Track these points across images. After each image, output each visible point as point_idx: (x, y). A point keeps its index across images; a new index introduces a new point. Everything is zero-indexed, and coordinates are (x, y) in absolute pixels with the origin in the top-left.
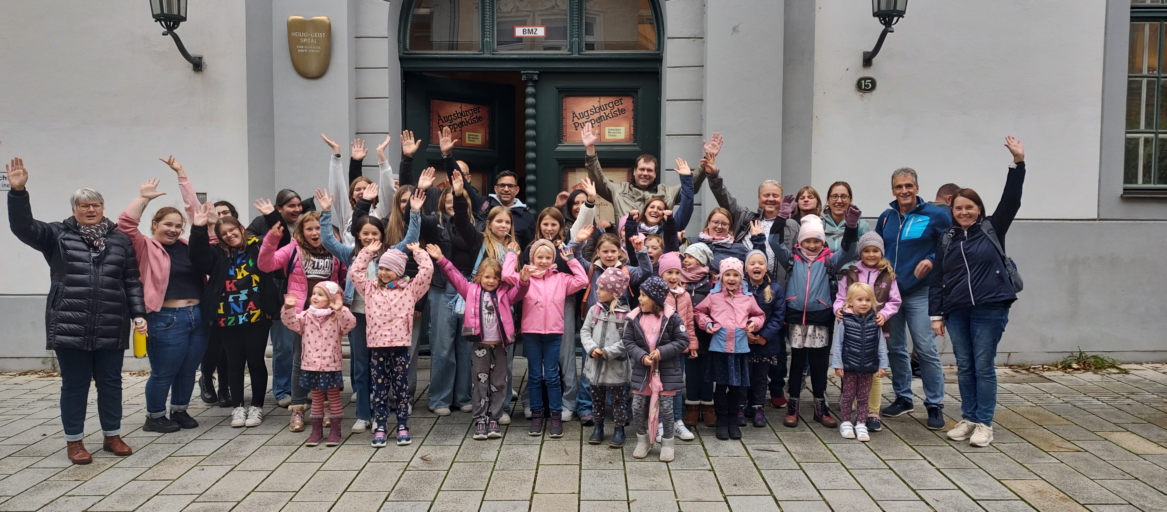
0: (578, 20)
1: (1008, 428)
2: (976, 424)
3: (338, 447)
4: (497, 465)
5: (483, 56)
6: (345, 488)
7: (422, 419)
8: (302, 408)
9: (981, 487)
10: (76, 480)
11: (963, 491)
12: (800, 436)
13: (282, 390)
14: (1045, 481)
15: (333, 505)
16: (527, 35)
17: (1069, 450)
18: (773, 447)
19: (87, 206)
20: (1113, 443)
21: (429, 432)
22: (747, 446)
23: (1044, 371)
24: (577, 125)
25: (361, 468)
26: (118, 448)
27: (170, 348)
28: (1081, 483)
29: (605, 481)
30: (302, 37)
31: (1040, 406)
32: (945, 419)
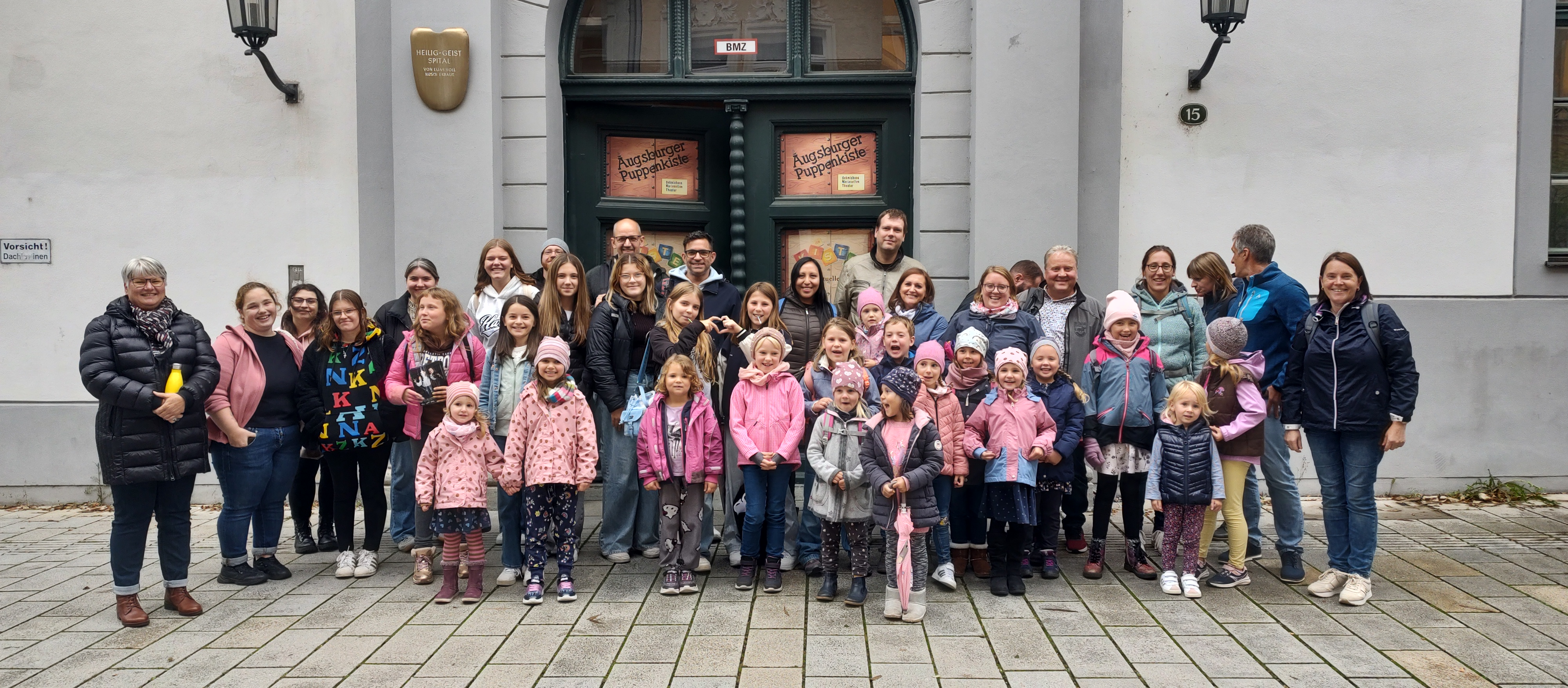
0: (801, 31)
1: (1393, 580)
2: (1349, 574)
3: (478, 604)
4: (692, 629)
5: (673, 80)
6: (487, 660)
7: (591, 567)
8: (430, 551)
9: (1357, 660)
10: (127, 648)
11: (1331, 665)
12: (1106, 591)
13: (404, 528)
14: (1445, 651)
15: (471, 682)
16: (732, 51)
17: (1477, 610)
18: (1070, 605)
19: (144, 281)
20: (1537, 600)
21: (601, 584)
22: (1032, 604)
23: (1440, 504)
24: (799, 171)
25: (508, 632)
26: (184, 605)
27: (251, 472)
28: (1494, 655)
29: (840, 650)
30: (431, 57)
31: (1436, 550)
32: (1305, 568)
